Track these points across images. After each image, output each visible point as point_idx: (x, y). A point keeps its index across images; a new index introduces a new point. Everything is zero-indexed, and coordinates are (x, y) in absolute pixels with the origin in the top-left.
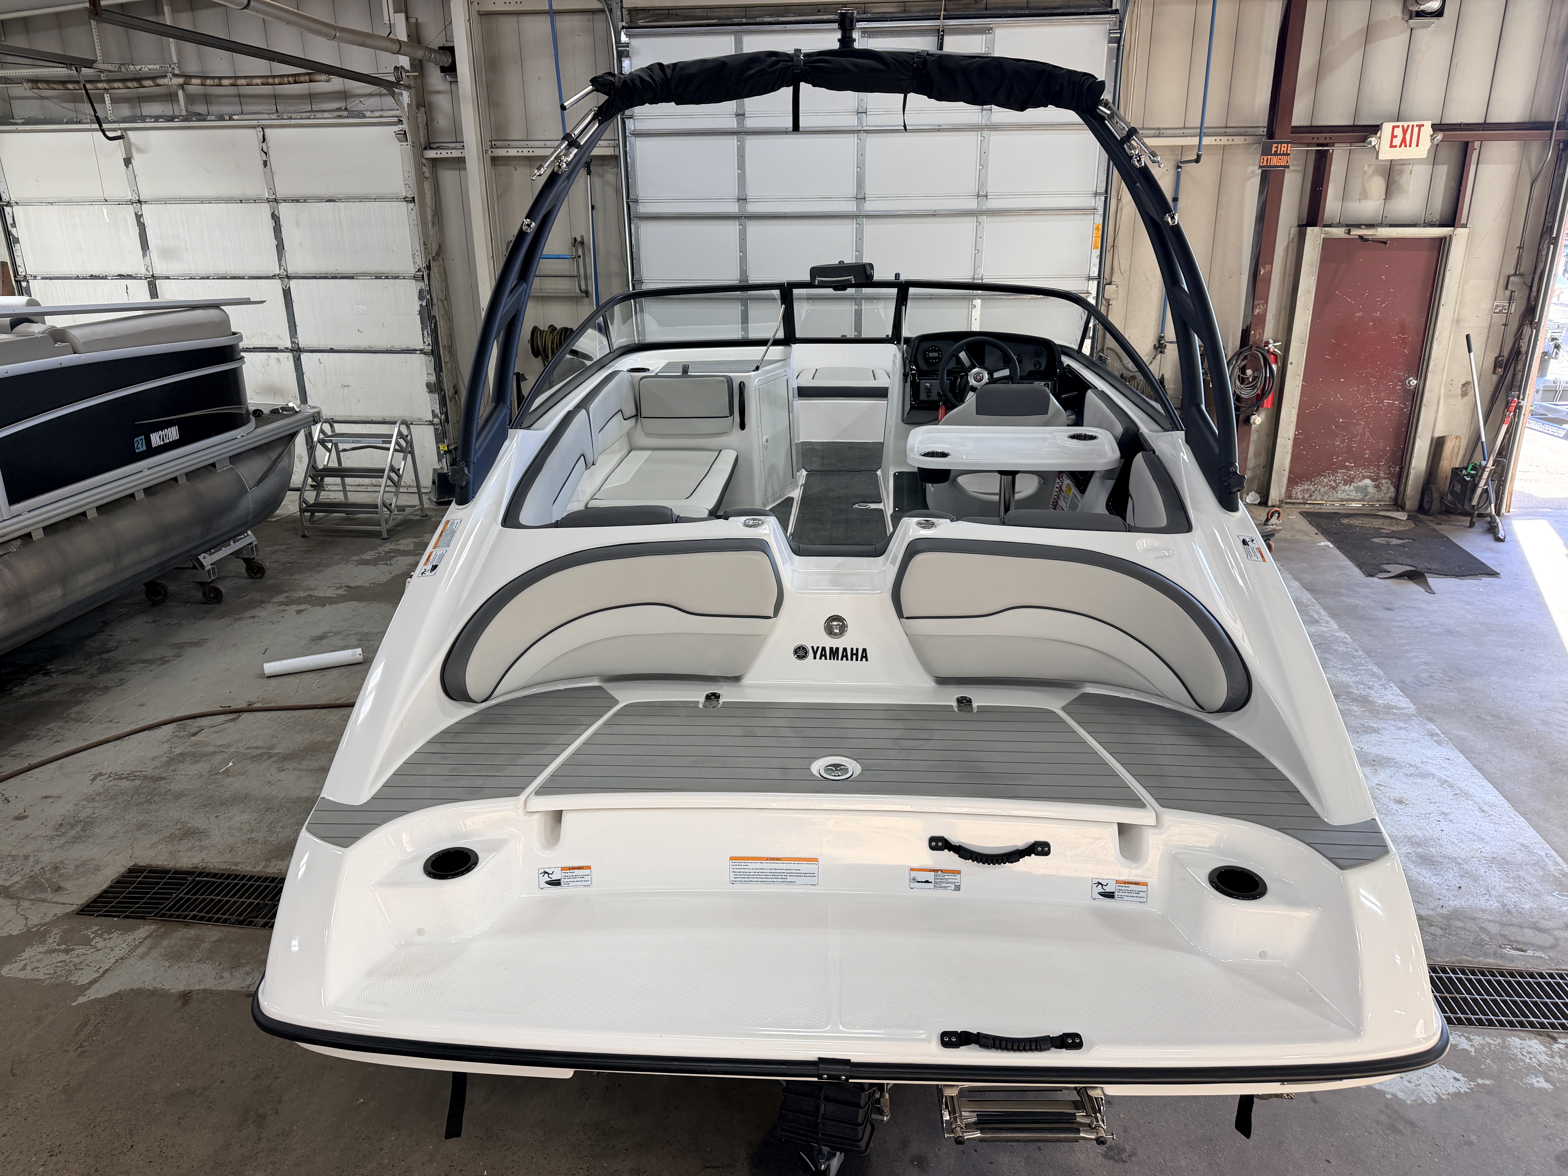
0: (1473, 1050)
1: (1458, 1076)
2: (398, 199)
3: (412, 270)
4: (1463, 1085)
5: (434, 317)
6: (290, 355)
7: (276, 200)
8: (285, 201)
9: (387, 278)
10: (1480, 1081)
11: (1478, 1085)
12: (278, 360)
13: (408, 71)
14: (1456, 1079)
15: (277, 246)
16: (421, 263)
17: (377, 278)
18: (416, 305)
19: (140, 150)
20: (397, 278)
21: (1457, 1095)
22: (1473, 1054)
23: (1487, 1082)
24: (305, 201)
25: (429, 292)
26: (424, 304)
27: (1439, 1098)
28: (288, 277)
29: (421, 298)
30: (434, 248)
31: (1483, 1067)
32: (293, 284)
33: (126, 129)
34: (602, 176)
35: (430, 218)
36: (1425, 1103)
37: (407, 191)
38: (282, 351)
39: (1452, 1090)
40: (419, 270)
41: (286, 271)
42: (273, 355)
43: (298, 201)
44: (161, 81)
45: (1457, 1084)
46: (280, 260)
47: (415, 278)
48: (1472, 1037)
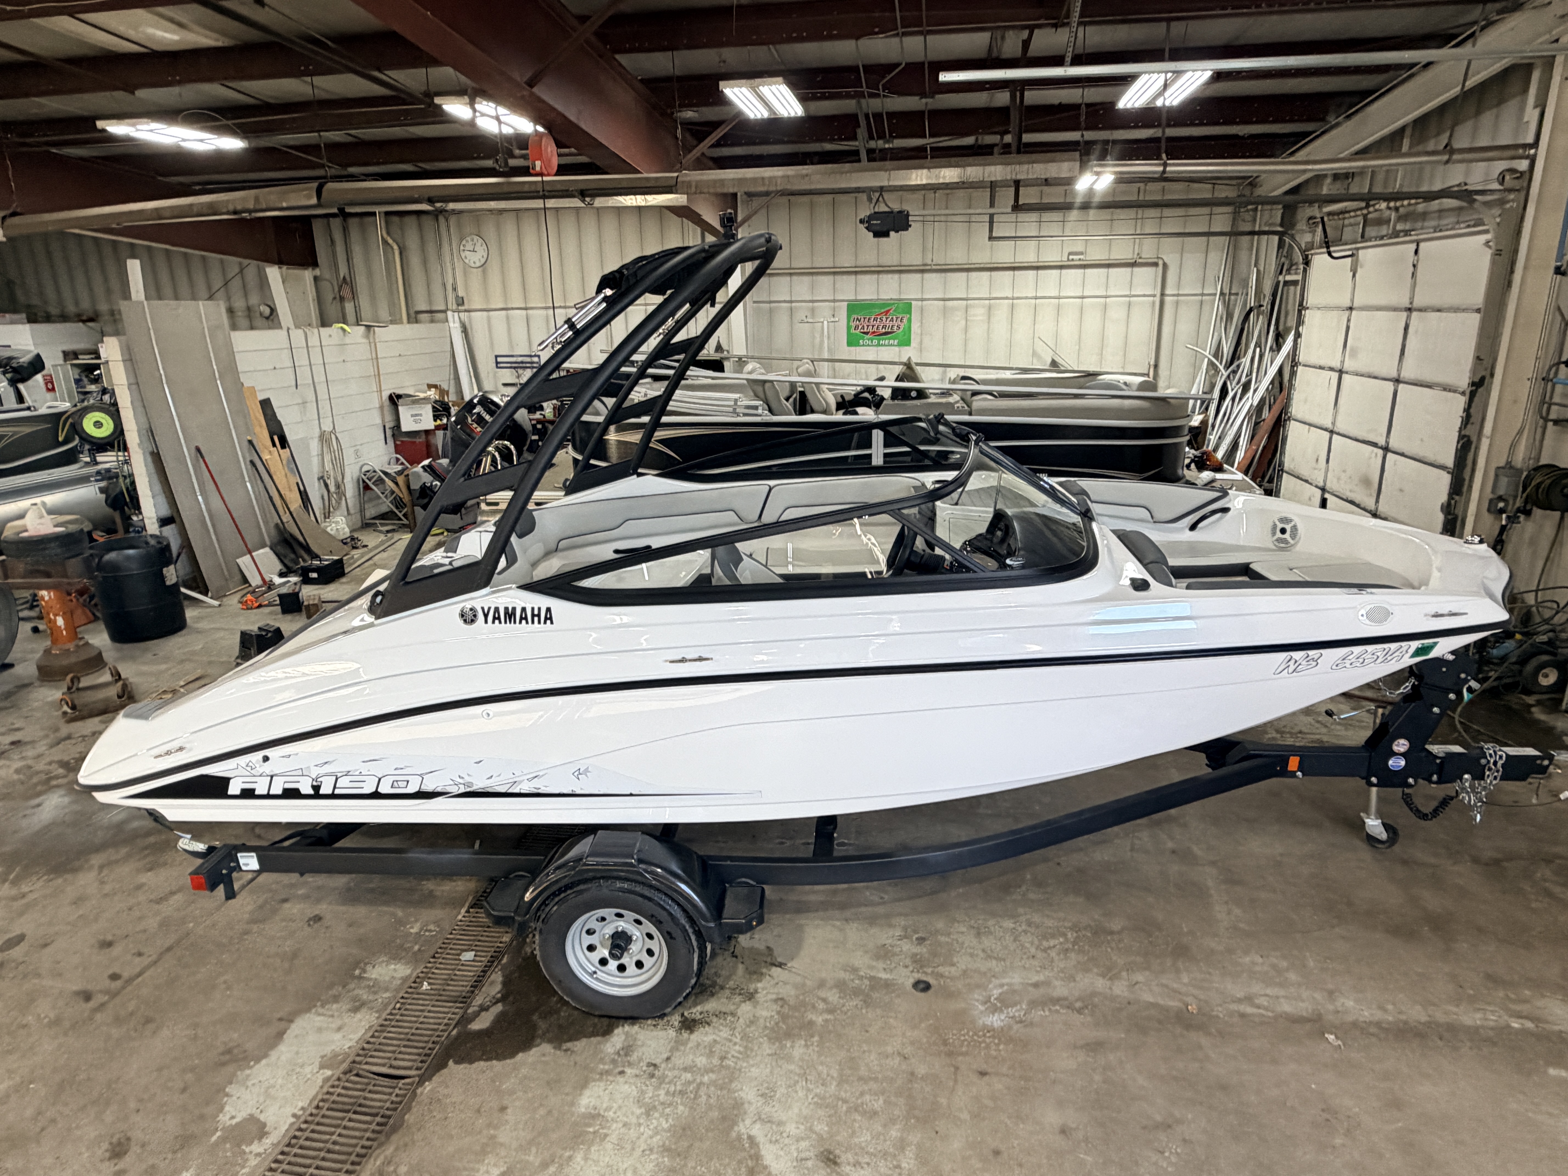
0: (247, 1150)
1: (234, 1122)
2: (1471, 310)
3: (1464, 384)
4: (224, 1119)
6: (1382, 452)
7: (1411, 309)
8: (1415, 310)
9: (1449, 391)
10: (219, 1134)
11: (216, 1130)
12: (1375, 455)
14: (233, 1117)
17: (1445, 389)
18: (1459, 421)
19: (1364, 265)
20: (1455, 391)
21: (221, 1109)
22: (244, 1147)
23: (214, 1138)
24: (1425, 311)
25: (1469, 410)
26: (1464, 421)
27: (227, 1095)
28: (1399, 381)
29: (1463, 415)
31: (228, 1146)
32: (1401, 387)
33: (1358, 249)
36: (231, 1083)
38: (1379, 448)
39: (227, 1108)
40: (1470, 386)
41: (1400, 375)
42: (1374, 450)
43: (1421, 311)
45: (228, 1116)
46: (1399, 364)
47: (1464, 393)
48: (259, 1159)
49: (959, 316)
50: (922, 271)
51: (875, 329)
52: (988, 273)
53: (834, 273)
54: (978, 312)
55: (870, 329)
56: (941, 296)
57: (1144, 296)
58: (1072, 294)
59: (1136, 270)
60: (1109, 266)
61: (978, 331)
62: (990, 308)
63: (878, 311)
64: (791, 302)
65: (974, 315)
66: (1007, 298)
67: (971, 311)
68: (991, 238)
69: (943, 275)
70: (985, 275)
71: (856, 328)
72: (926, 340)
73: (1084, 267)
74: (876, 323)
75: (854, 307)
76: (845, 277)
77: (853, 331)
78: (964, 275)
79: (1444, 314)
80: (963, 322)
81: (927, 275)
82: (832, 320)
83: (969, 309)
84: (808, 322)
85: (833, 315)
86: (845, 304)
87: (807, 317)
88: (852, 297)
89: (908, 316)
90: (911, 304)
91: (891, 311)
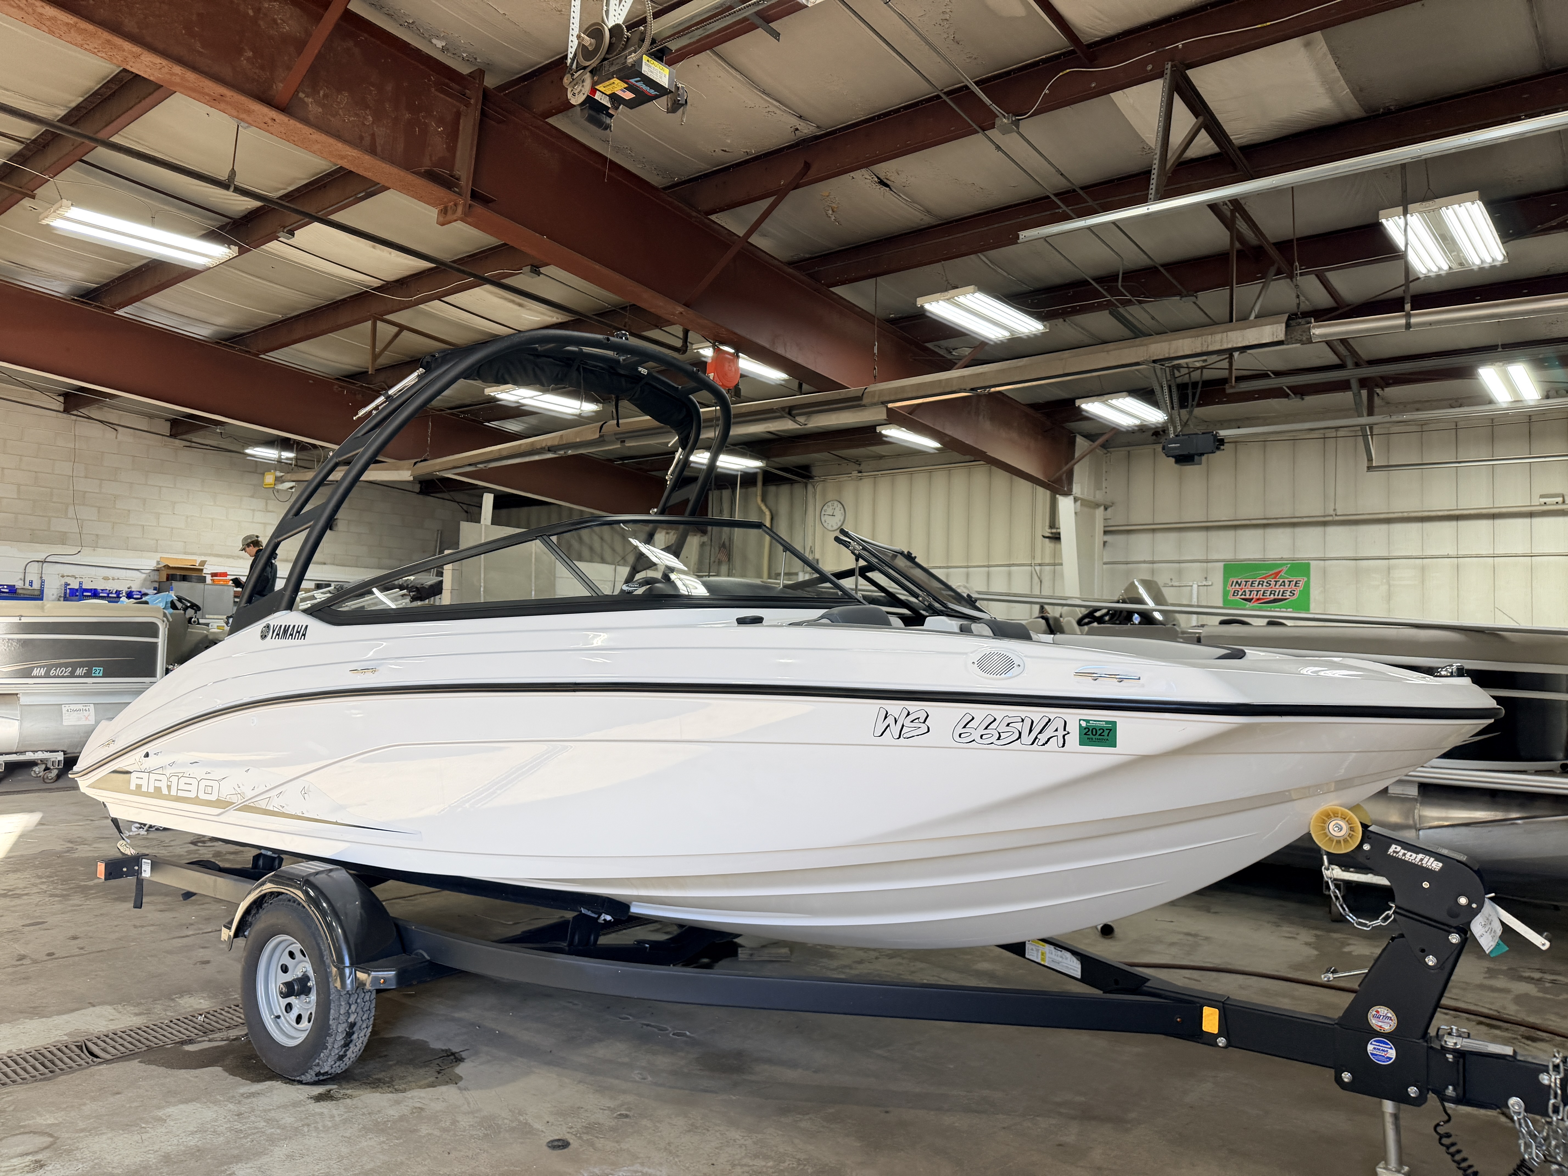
49: (1378, 579)
50: (1325, 524)
51: (1260, 595)
52: (1419, 525)
53: (1207, 528)
54: (1406, 575)
55: (1254, 595)
56: (1351, 554)
58: (1556, 551)
61: (1407, 599)
62: (1423, 569)
63: (1264, 573)
64: (1153, 562)
65: (1401, 579)
66: (1448, 557)
67: (1396, 574)
68: (1370, 468)
69: (1354, 528)
70: (1415, 527)
71: (1235, 593)
73: (1565, 513)
74: (1262, 589)
75: (1231, 568)
76: (1220, 532)
78: (1384, 527)
80: (1385, 587)
81: (1331, 530)
82: (1205, 583)
83: (1391, 571)
84: (1172, 586)
85: (1206, 578)
86: (1222, 564)
87: (1171, 579)
88: (1229, 556)
89: (1306, 579)
90: (1309, 564)
91: (1282, 574)
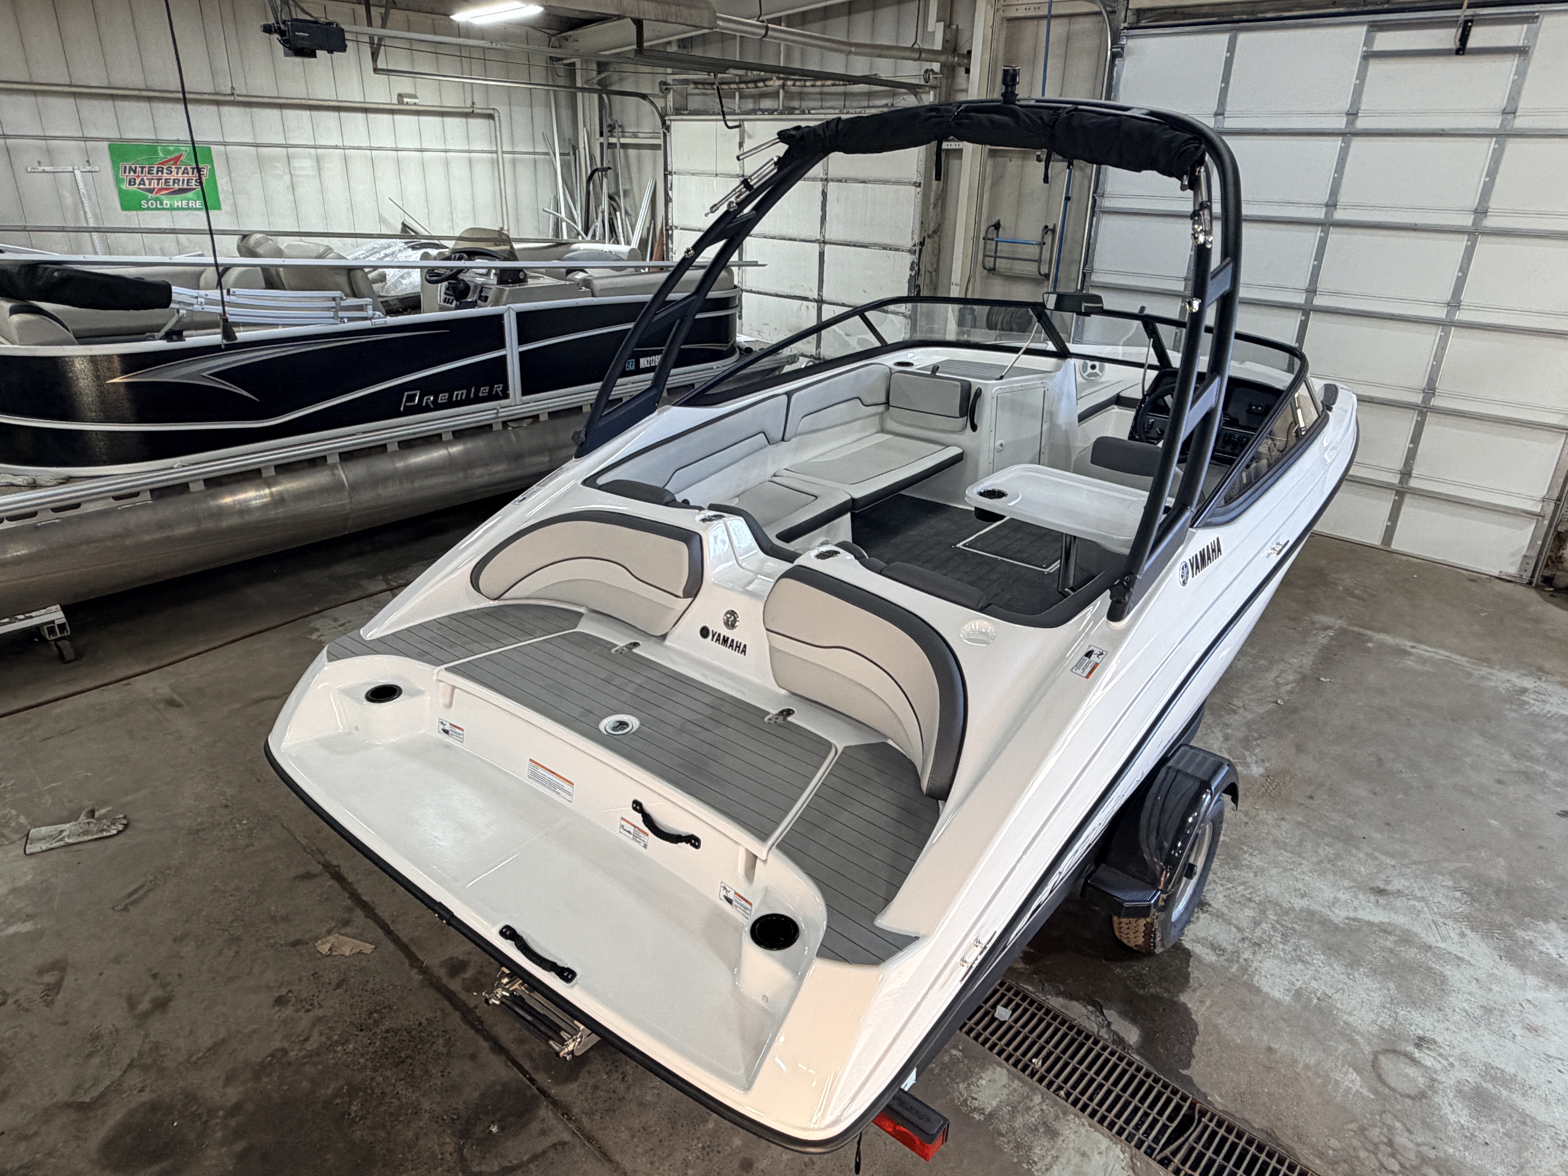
2: (909, 184)
3: (909, 244)
5: (919, 286)
6: (815, 304)
7: (826, 180)
8: (832, 180)
9: (891, 249)
12: (808, 307)
13: (937, 73)
15: (822, 216)
16: (917, 240)
17: (884, 249)
18: (907, 273)
19: (750, 137)
20: (897, 250)
24: (846, 181)
25: (918, 265)
26: (913, 274)
28: (824, 242)
29: (912, 269)
30: (932, 227)
32: (827, 247)
33: (743, 120)
34: (1082, 169)
35: (932, 201)
37: (918, 177)
38: (811, 301)
40: (915, 245)
41: (824, 237)
42: (805, 303)
43: (840, 181)
44: (768, 83)
46: (821, 228)
47: (910, 251)
49: (280, 168)
50: (218, 103)
52: (308, 112)
53: (76, 95)
54: (304, 164)
55: (155, 185)
56: (249, 139)
57: (483, 152)
58: (411, 146)
59: (471, 121)
60: (443, 114)
61: (308, 190)
62: (318, 159)
63: (161, 157)
64: (5, 137)
65: (302, 169)
66: (336, 147)
67: (296, 163)
69: (248, 110)
70: (305, 114)
71: (131, 181)
72: (242, 201)
73: (418, 113)
74: (162, 176)
75: (120, 151)
76: (94, 103)
77: (125, 186)
78: (276, 112)
79: (870, 185)
80: (288, 177)
81: (225, 109)
82: (88, 168)
83: (291, 160)
84: (44, 172)
85: (88, 162)
86: (105, 144)
87: (39, 163)
88: (114, 135)
89: (209, 167)
90: (209, 150)
91: (183, 158)
